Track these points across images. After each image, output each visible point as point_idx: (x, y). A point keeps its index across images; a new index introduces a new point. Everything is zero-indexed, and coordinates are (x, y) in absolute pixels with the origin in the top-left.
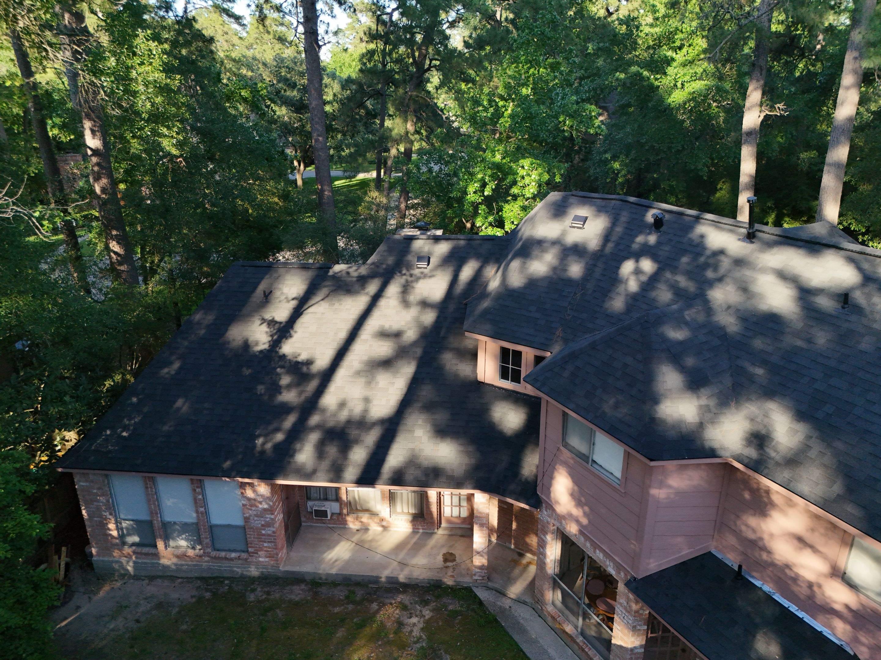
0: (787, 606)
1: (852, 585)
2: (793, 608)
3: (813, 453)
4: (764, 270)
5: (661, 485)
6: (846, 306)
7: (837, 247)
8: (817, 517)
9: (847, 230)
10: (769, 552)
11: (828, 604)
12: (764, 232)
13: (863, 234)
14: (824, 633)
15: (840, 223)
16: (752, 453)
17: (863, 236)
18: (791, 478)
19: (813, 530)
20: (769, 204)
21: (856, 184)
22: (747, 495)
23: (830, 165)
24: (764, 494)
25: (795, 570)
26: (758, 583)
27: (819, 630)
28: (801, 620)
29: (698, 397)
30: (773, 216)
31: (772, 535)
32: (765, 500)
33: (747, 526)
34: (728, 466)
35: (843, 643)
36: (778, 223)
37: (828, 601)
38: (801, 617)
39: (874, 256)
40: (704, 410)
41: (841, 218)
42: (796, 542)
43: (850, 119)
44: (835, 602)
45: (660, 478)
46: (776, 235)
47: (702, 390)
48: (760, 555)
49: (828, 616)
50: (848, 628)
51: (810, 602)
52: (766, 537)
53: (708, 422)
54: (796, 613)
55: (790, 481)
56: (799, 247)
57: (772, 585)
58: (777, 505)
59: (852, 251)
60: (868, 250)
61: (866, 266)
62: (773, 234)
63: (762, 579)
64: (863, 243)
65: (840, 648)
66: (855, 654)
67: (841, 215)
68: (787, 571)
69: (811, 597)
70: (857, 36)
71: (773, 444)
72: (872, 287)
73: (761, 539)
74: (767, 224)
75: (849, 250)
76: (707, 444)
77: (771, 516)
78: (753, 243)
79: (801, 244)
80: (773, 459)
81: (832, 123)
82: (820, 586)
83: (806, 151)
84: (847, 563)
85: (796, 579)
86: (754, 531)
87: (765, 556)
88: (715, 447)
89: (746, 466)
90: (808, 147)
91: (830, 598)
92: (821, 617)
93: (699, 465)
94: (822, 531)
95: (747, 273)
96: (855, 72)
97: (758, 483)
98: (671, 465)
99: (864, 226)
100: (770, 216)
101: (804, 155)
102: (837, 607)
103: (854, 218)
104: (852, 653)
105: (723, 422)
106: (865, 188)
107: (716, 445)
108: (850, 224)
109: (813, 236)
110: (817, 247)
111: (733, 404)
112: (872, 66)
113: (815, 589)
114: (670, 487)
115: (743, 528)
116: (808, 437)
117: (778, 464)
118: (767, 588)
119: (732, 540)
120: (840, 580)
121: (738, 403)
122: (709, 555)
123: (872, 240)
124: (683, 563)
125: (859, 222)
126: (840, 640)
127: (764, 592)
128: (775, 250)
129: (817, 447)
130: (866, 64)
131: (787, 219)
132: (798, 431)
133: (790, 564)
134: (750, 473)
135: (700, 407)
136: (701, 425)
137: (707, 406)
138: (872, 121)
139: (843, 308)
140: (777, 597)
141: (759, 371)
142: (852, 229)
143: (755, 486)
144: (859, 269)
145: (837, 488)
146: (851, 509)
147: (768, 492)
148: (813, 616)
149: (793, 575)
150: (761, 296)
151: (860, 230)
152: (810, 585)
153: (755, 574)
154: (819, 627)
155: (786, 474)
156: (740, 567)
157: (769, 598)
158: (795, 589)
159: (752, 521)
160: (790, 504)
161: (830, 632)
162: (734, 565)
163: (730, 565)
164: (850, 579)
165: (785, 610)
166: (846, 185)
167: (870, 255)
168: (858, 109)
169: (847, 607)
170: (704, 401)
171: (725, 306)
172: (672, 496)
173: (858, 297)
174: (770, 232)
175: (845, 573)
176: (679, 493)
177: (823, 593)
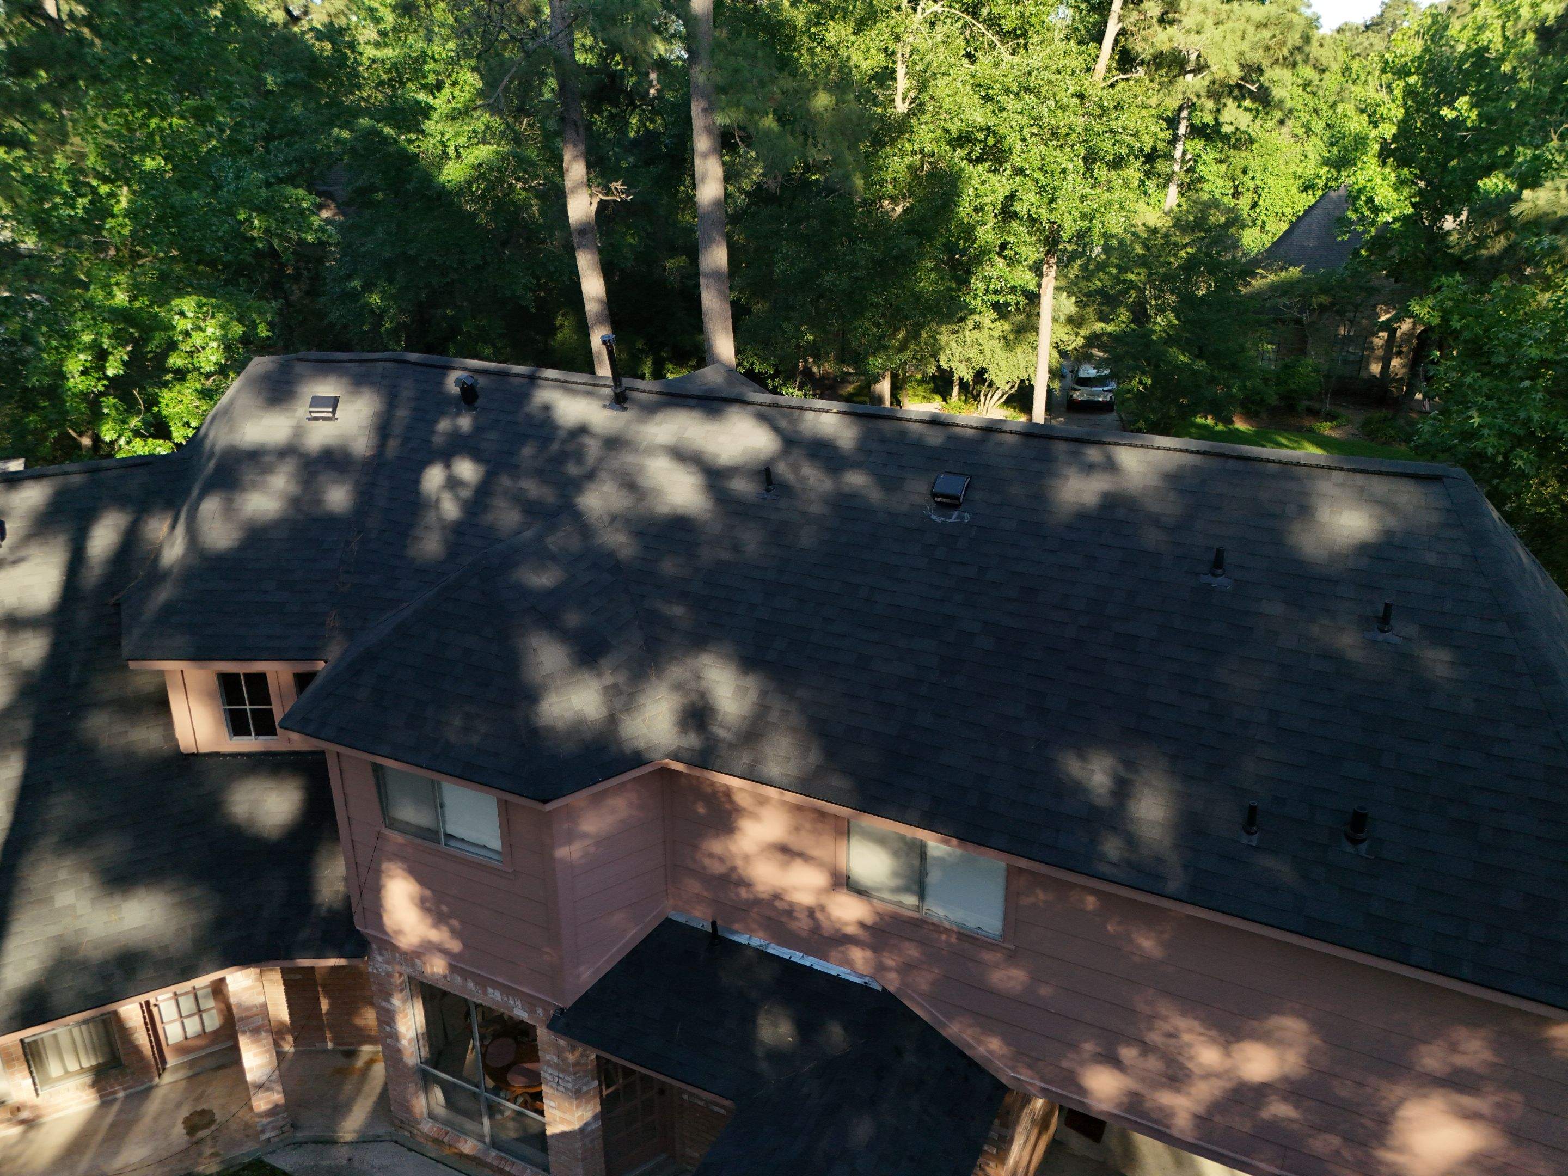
0: (787, 957)
1: (859, 891)
2: (797, 957)
3: (774, 716)
4: (652, 450)
5: (571, 837)
6: (770, 487)
7: (741, 401)
8: (799, 808)
9: (750, 375)
10: (748, 885)
11: (838, 930)
12: (637, 390)
13: (773, 378)
14: (843, 976)
15: (739, 364)
16: (692, 740)
17: (773, 380)
18: (753, 761)
19: (797, 829)
20: (639, 345)
21: (747, 303)
22: (701, 809)
23: (707, 276)
24: (723, 799)
25: (787, 898)
26: (742, 939)
27: (835, 974)
28: (810, 969)
29: (599, 675)
30: (649, 362)
31: (747, 858)
32: (728, 806)
33: (711, 856)
34: (665, 772)
35: (867, 979)
36: (658, 374)
37: (837, 926)
38: (808, 964)
39: (790, 407)
40: (612, 692)
41: (739, 357)
42: (779, 856)
43: (717, 203)
44: (846, 924)
45: (565, 826)
46: (657, 393)
47: (602, 662)
48: (738, 895)
49: (842, 949)
50: (869, 954)
51: (816, 937)
52: (739, 863)
53: (621, 712)
54: (802, 962)
55: (752, 767)
56: (691, 407)
57: (761, 934)
58: (744, 809)
59: (761, 404)
60: (781, 400)
61: (783, 424)
62: (651, 392)
63: (751, 931)
64: (775, 391)
65: (865, 988)
66: (884, 988)
67: (738, 352)
68: (778, 904)
69: (816, 928)
70: (699, 76)
71: (720, 718)
72: (797, 453)
73: (734, 869)
74: (642, 377)
75: (757, 404)
76: (628, 748)
77: (739, 829)
78: (625, 409)
79: (693, 402)
80: (723, 740)
81: (696, 211)
82: (823, 908)
83: (672, 257)
84: (848, 861)
85: (790, 912)
86: (721, 860)
87: (743, 893)
88: (640, 748)
89: (689, 763)
90: (674, 251)
91: (839, 920)
92: (834, 954)
93: (623, 784)
94: (808, 826)
95: (629, 458)
96: (709, 130)
97: (713, 784)
98: (578, 799)
99: (770, 366)
100: (645, 364)
101: (670, 264)
102: (851, 930)
103: (755, 355)
104: (880, 989)
105: (644, 705)
106: (759, 307)
107: (641, 744)
108: (752, 364)
109: (705, 387)
110: (715, 404)
111: (652, 672)
112: (728, 121)
113: (819, 915)
114: (585, 836)
115: (707, 862)
116: (763, 694)
117: (731, 746)
118: (756, 942)
119: (694, 886)
120: (845, 891)
121: (660, 670)
122: (668, 924)
123: (784, 384)
124: (634, 952)
125: (764, 360)
126: (862, 976)
127: (755, 949)
128: (660, 416)
129: (777, 704)
130: (720, 119)
131: (670, 366)
132: (747, 689)
133: (780, 891)
134: (697, 772)
135: (606, 688)
136: (612, 720)
137: (615, 686)
138: (748, 206)
139: (768, 491)
140: (775, 950)
141: (678, 610)
142: (757, 371)
143: (709, 790)
144: (776, 429)
145: (814, 757)
146: (838, 782)
147: (728, 793)
148: (825, 958)
149: (787, 907)
150: (657, 492)
151: (766, 372)
152: (811, 912)
153: (737, 926)
154: (833, 969)
155: (745, 759)
156: (714, 924)
157: (763, 955)
158: (794, 925)
159: (716, 846)
160: (763, 801)
161: (849, 971)
162: (705, 924)
163: (699, 927)
164: (857, 883)
165: (788, 962)
166: (734, 305)
167: (785, 407)
168: (726, 189)
169: (862, 924)
170: (608, 679)
171: (606, 519)
172: (592, 850)
173: (782, 469)
174: (647, 389)
175: (849, 877)
176: (603, 841)
177: (829, 917)
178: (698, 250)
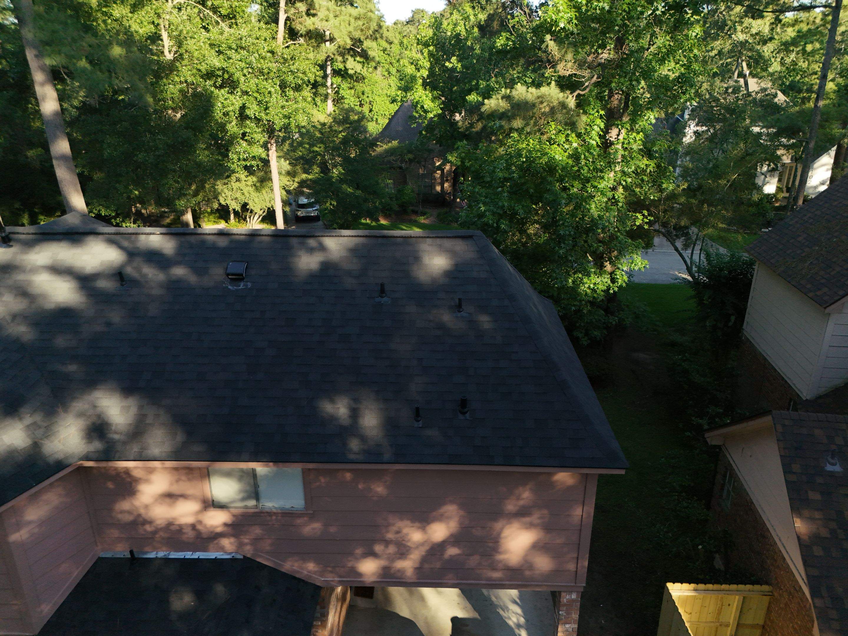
0: (183, 557)
1: (221, 506)
2: (189, 555)
3: (149, 420)
4: (35, 270)
5: (18, 527)
6: (124, 283)
7: (95, 233)
8: (176, 469)
9: (99, 217)
10: (150, 522)
11: (212, 532)
12: (18, 233)
13: (115, 218)
14: (219, 557)
15: (90, 212)
16: (97, 445)
17: (115, 219)
18: (141, 449)
19: (178, 481)
20: (17, 205)
21: (89, 174)
22: (110, 485)
23: (57, 158)
24: (124, 476)
25: (177, 523)
26: (152, 555)
27: (214, 557)
28: (198, 560)
29: (21, 419)
30: (26, 216)
31: (147, 507)
32: (129, 480)
33: (122, 512)
34: (81, 469)
35: (233, 555)
36: (34, 221)
37: (211, 530)
38: (196, 557)
39: (128, 234)
40: (31, 428)
41: (89, 207)
42: (168, 500)
43: (56, 114)
44: (217, 527)
45: (14, 520)
46: (33, 234)
47: (22, 410)
48: (145, 530)
49: (216, 542)
50: (232, 540)
51: (199, 540)
52: (142, 511)
53: (41, 439)
54: (193, 557)
55: (140, 453)
56: (59, 240)
57: (164, 549)
58: (140, 479)
59: (109, 234)
60: (121, 230)
61: (126, 244)
62: (29, 234)
63: (155, 549)
64: (117, 225)
65: (233, 560)
66: (244, 556)
67: (87, 204)
68: (172, 528)
69: (199, 534)
70: (28, 34)
71: (113, 428)
72: (138, 261)
73: (139, 515)
74: (23, 225)
75: (106, 234)
76: (51, 460)
77: (138, 491)
78: (11, 246)
79: (61, 237)
80: (119, 441)
81: (42, 120)
82: (200, 522)
83: (31, 149)
84: (211, 492)
85: (180, 529)
86: (129, 512)
87: (148, 528)
88: (60, 459)
89: (96, 460)
90: (32, 145)
91: (212, 526)
92: (211, 546)
93: (51, 484)
94: (184, 478)
95: (20, 277)
96: (42, 68)
97: (116, 469)
98: (20, 500)
99: (112, 210)
100: (23, 217)
101: (31, 153)
102: (219, 530)
103: (101, 205)
104: (242, 557)
105: (58, 431)
106: (98, 176)
107: (60, 456)
108: (99, 211)
109: (67, 227)
110: (76, 237)
111: (60, 410)
112: (54, 63)
113: (199, 527)
114: (30, 523)
115: (120, 516)
116: (141, 407)
117: (125, 443)
118: (161, 554)
119: (115, 533)
120: (212, 509)
121: (66, 408)
122: (100, 560)
123: (123, 221)
124: (79, 585)
125: (107, 208)
126: (230, 554)
127: (161, 559)
128: (37, 248)
129: (151, 412)
130: (48, 62)
131: (42, 217)
132: (129, 407)
133: (171, 520)
134: (103, 464)
135: (28, 427)
136: (36, 445)
137: (35, 423)
138: (79, 116)
139: (122, 285)
140: (174, 555)
141: (72, 368)
142: (103, 214)
143: (114, 473)
144: (121, 247)
145: (180, 437)
146: (197, 448)
147: (127, 472)
148: (205, 550)
149: (178, 528)
150: (44, 296)
151: (110, 215)
152: (193, 526)
153: (147, 549)
154: (212, 555)
155: (135, 449)
156: (131, 552)
157: (167, 561)
158: (184, 537)
159: (125, 505)
160: (151, 471)
161: (222, 553)
162: (126, 554)
163: (122, 556)
164: (219, 502)
165: (184, 559)
166: (80, 176)
167: (125, 234)
168: (61, 105)
169: (226, 525)
170: (28, 420)
171: (9, 318)
172: (36, 530)
173: (129, 270)
174: (25, 232)
175: (213, 501)
176: (42, 523)
177: (205, 526)
178: (48, 142)
